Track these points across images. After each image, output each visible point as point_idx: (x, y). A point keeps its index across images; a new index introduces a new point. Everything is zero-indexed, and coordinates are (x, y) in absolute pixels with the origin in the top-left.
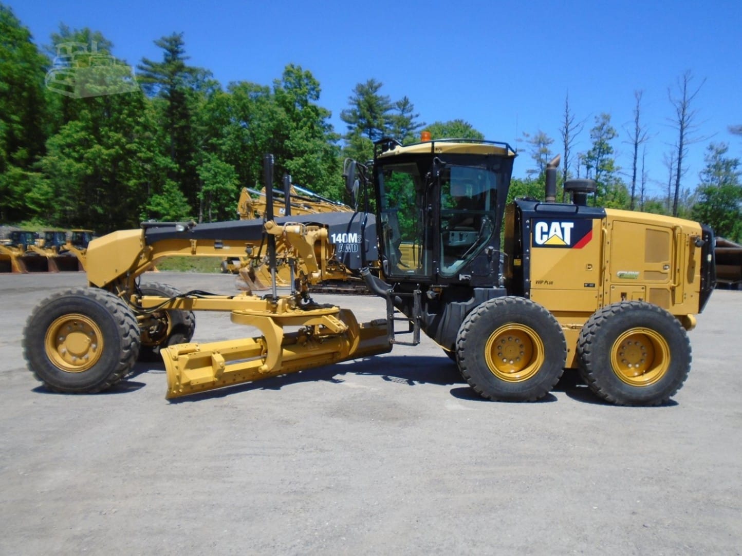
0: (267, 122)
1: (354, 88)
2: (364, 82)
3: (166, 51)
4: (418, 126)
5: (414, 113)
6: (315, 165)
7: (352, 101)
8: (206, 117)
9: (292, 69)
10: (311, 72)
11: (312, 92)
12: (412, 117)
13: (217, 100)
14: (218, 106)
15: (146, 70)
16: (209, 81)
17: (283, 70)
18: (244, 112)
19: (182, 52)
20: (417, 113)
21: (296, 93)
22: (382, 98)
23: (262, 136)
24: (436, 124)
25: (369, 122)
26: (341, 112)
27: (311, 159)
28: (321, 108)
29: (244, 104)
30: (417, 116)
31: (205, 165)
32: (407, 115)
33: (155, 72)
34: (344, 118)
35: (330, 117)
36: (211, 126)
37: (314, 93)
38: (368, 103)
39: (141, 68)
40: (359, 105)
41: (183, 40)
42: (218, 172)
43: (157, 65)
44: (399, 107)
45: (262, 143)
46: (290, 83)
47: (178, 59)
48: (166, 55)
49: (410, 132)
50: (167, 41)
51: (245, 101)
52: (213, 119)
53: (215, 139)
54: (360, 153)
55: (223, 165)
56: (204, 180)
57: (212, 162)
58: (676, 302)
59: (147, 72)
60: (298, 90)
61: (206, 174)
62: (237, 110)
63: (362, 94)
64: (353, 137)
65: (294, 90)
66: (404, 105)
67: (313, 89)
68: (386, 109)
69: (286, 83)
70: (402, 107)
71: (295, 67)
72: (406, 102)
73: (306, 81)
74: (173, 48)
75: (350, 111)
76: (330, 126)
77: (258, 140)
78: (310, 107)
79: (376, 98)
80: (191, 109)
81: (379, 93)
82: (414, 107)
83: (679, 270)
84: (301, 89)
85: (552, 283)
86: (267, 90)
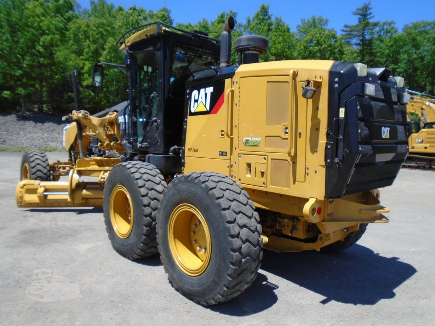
3: (359, 16)
8: (387, 51)
13: (394, 38)
14: (395, 42)
15: (346, 31)
18: (414, 42)
19: (370, 14)
29: (413, 37)
33: (351, 31)
36: (390, 56)
39: (343, 31)
41: (370, 6)
43: (353, 26)
47: (367, 19)
48: (359, 19)
50: (360, 10)
51: (414, 35)
52: (391, 52)
53: (393, 65)
58: (297, 180)
59: (347, 33)
74: (364, 13)
80: (376, 49)
83: (300, 134)
85: (197, 151)
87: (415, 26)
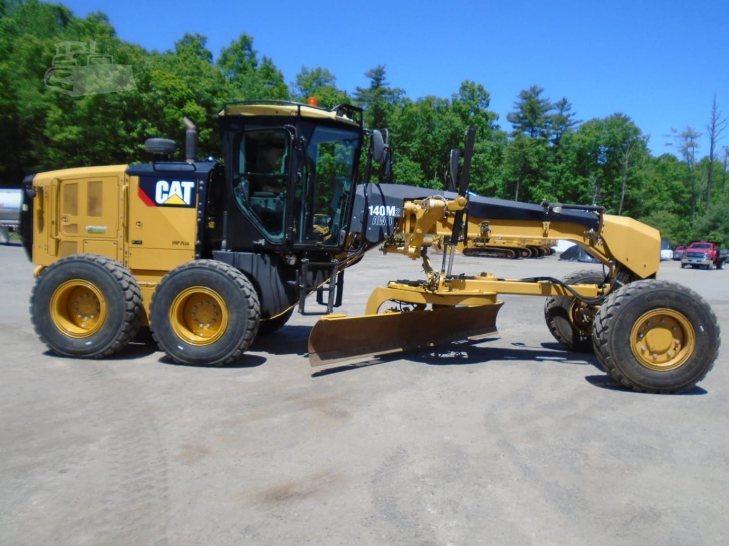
0: (446, 129)
1: (519, 93)
2: (527, 89)
3: (373, 80)
4: (575, 123)
5: (571, 112)
6: (483, 162)
7: (516, 105)
8: (399, 126)
9: (467, 85)
10: (482, 85)
11: (483, 101)
12: (569, 116)
13: (409, 113)
14: (409, 117)
16: (403, 98)
17: (460, 86)
18: (429, 121)
19: (384, 78)
20: (574, 112)
21: (470, 104)
22: (543, 101)
23: (442, 139)
24: (594, 120)
25: (530, 122)
26: (507, 114)
27: (480, 158)
28: (490, 112)
29: (429, 116)
30: (574, 114)
31: (398, 164)
32: (565, 114)
33: (363, 96)
34: (509, 118)
35: (498, 119)
36: (403, 133)
37: (484, 102)
38: (530, 106)
39: (356, 94)
40: (522, 108)
41: (385, 70)
42: (409, 169)
43: (366, 91)
44: (558, 107)
45: (441, 144)
46: (465, 96)
47: (381, 85)
48: (372, 82)
49: (569, 128)
50: (373, 72)
51: (429, 113)
52: (404, 127)
53: (406, 143)
54: (522, 151)
55: (412, 164)
56: (397, 175)
57: (404, 161)
59: (359, 97)
60: (472, 101)
61: (399, 171)
62: (423, 120)
63: (525, 98)
64: (517, 136)
65: (469, 101)
66: (563, 105)
67: (484, 99)
68: (546, 110)
69: (462, 96)
70: (561, 107)
71: (470, 83)
72: (565, 102)
73: (478, 93)
74: (378, 76)
75: (515, 114)
76: (498, 127)
77: (438, 142)
78: (481, 114)
79: (539, 102)
80: (389, 122)
81: (541, 97)
82: (572, 105)
84: (474, 101)
86: (446, 101)
87: (429, 101)
